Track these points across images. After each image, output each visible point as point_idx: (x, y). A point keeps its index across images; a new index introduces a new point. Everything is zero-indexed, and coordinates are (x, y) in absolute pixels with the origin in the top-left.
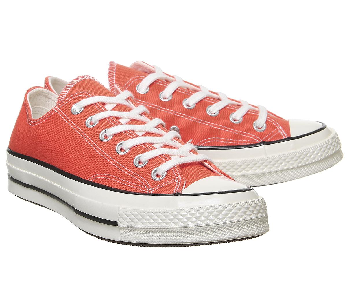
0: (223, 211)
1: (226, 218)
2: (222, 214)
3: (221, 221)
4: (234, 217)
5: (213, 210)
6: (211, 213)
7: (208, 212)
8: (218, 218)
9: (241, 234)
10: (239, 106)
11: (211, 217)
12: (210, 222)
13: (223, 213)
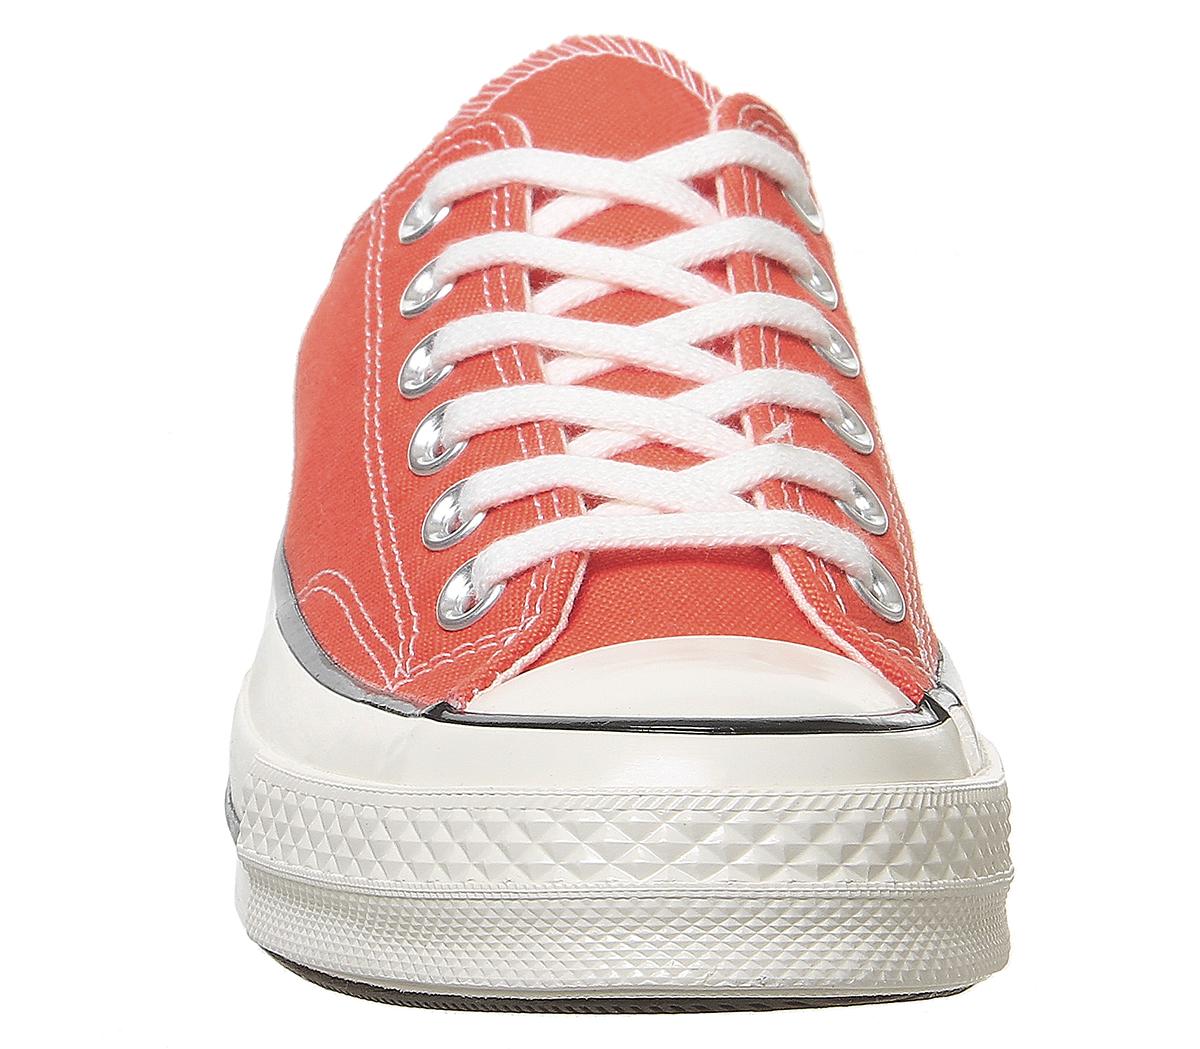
0: (718, 825)
1: (726, 867)
2: (705, 842)
3: (697, 882)
4: (775, 869)
5: (652, 818)
6: (638, 831)
7: (621, 825)
8: (677, 862)
9: (804, 972)
11: (640, 854)
12: (627, 880)
13: (709, 838)
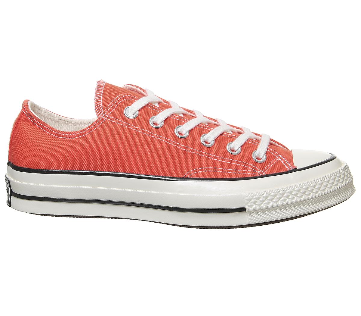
10: (240, 133)
